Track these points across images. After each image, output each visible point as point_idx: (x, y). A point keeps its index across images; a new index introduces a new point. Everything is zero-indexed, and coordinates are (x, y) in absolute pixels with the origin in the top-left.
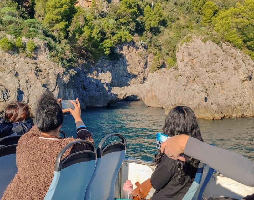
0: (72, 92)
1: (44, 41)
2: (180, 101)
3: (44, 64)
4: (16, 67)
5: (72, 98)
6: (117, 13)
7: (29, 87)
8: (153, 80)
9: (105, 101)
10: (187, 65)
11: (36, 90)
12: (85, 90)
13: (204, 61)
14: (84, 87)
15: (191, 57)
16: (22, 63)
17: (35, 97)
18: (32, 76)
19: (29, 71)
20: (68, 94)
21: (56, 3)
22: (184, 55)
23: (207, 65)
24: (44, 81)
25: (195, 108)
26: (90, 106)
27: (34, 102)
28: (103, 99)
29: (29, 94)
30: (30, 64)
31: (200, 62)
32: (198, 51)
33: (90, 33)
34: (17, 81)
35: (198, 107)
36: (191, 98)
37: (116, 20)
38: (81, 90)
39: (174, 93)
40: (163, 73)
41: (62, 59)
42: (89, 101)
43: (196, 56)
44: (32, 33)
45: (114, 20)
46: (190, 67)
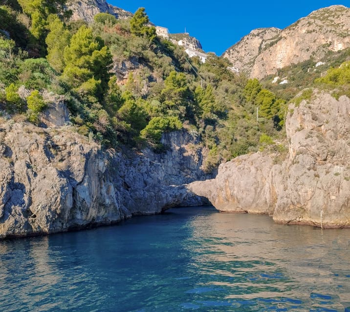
0: (112, 188)
1: (61, 96)
2: (307, 194)
3: (61, 136)
4: (6, 138)
5: (112, 198)
6: (162, 93)
7: (31, 176)
8: (228, 172)
9: (158, 204)
10: (312, 135)
11: (46, 180)
12: (128, 190)
13: (339, 129)
14: (127, 185)
15: (317, 122)
16: (19, 131)
17: (44, 193)
18: (39, 155)
19: (33, 147)
20: (105, 190)
21: (81, 46)
22: (303, 120)
23: (344, 135)
24: (62, 165)
25: (342, 206)
26: (137, 214)
27: (43, 204)
28: (155, 202)
29: (32, 189)
30: (34, 134)
31: (333, 131)
32: (328, 112)
33: (132, 105)
34: (8, 165)
35: (348, 204)
36: (333, 188)
37: (161, 102)
38: (122, 189)
39: (294, 183)
40: (243, 161)
41: (95, 132)
42: (134, 205)
43: (325, 121)
44: (39, 81)
45: (158, 102)
46: (317, 140)
